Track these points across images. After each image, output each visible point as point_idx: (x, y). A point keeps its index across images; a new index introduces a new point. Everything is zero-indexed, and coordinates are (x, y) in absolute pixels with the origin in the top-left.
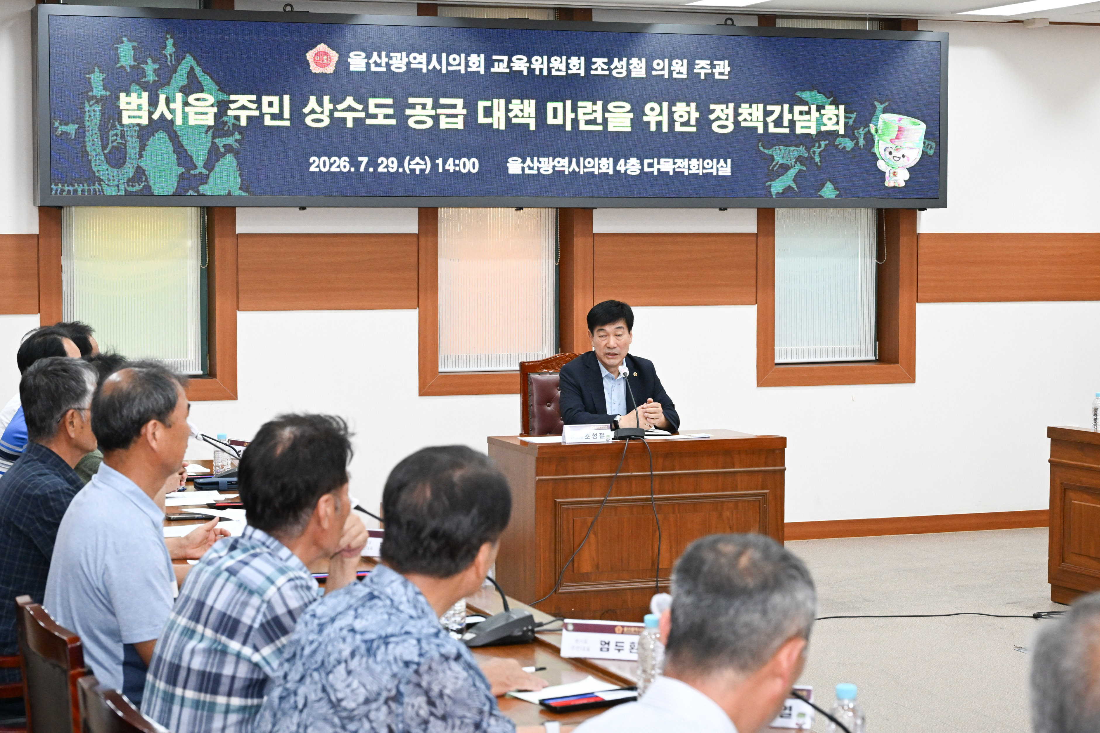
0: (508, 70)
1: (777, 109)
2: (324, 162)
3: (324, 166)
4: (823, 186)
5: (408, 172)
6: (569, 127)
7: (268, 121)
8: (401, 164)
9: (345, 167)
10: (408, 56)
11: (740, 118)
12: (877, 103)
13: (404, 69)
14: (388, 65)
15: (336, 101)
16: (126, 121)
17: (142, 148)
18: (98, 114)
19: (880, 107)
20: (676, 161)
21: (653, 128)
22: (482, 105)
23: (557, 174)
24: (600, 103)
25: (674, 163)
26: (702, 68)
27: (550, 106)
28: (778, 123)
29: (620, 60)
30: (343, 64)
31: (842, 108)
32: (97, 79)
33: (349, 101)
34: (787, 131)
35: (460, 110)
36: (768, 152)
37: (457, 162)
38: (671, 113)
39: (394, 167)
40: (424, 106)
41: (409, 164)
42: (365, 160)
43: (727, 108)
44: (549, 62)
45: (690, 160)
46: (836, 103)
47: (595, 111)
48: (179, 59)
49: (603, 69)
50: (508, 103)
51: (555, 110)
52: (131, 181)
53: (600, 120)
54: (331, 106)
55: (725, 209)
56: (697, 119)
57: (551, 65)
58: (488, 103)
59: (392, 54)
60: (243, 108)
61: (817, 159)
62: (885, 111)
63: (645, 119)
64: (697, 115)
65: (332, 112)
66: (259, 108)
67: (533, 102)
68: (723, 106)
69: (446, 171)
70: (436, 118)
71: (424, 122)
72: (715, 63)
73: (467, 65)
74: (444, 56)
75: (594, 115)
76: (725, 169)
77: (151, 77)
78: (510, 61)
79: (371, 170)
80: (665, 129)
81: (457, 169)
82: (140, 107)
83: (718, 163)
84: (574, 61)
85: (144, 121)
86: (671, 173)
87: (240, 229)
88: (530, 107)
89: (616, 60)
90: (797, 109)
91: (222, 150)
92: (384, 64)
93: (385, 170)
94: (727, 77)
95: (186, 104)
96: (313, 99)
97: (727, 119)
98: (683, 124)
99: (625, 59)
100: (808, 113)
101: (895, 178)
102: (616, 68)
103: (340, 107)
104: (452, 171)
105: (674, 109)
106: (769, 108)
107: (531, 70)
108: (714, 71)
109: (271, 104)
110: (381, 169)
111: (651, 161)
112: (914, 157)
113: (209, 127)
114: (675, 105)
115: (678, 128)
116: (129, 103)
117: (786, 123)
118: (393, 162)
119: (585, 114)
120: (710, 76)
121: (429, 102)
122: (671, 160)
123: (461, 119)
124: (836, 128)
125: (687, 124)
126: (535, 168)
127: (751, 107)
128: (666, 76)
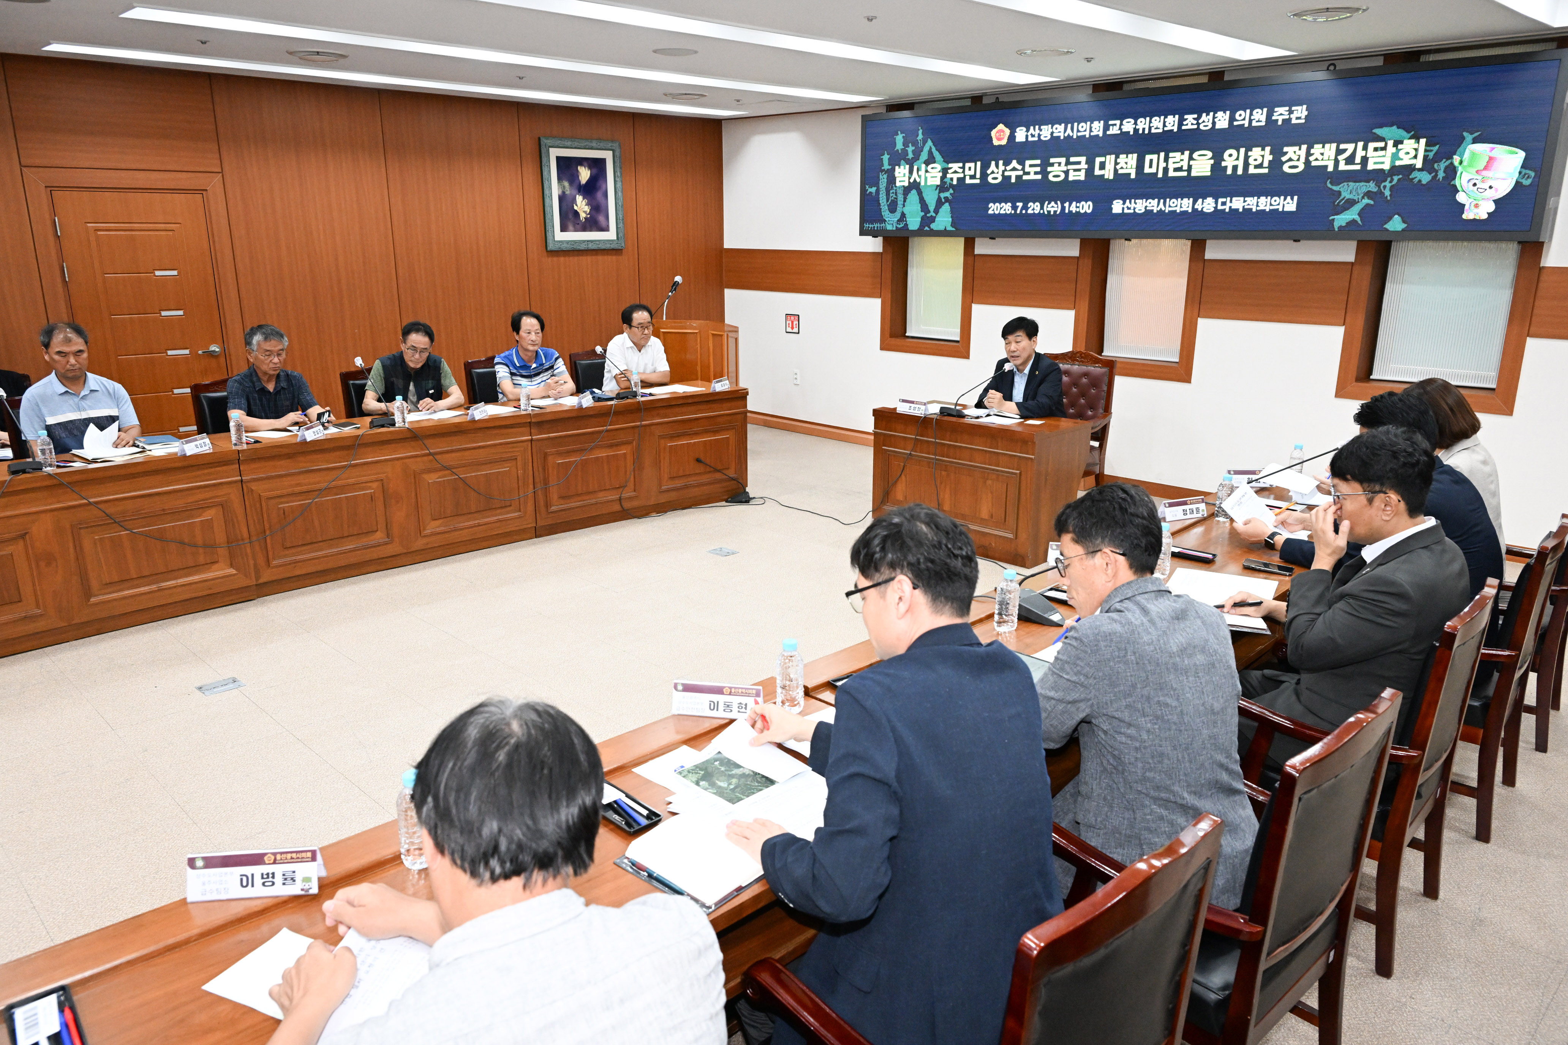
0: (1119, 132)
1: (1350, 147)
2: (997, 207)
3: (997, 210)
4: (1390, 218)
5: (1046, 213)
6: (1160, 175)
7: (968, 181)
8: (1042, 208)
9: (1009, 210)
10: (1052, 128)
11: (1311, 158)
12: (1465, 134)
13: (1049, 137)
14: (1039, 135)
15: (1006, 164)
16: (898, 184)
17: (905, 201)
18: (886, 180)
19: (1468, 137)
20: (1246, 199)
21: (1229, 171)
22: (1098, 160)
23: (1148, 212)
24: (1187, 153)
25: (1245, 201)
26: (1280, 115)
27: (1148, 157)
28: (1350, 160)
29: (1208, 114)
30: (1012, 137)
31: (1423, 141)
32: (886, 158)
33: (1014, 163)
34: (1358, 167)
35: (1084, 166)
36: (1335, 188)
37: (1078, 205)
38: (1247, 157)
39: (1037, 210)
40: (1060, 164)
41: (1047, 207)
42: (1020, 205)
43: (1300, 149)
44: (1150, 122)
45: (1259, 198)
46: (1417, 138)
47: (1182, 160)
48: (925, 142)
49: (1192, 124)
51: (1151, 161)
52: (899, 221)
53: (1185, 168)
54: (1003, 168)
55: (1299, 241)
56: (1270, 161)
57: (1151, 125)
58: (1102, 159)
59: (1042, 127)
61: (1387, 193)
62: (1475, 141)
63: (1223, 164)
65: (1003, 172)
66: (964, 172)
67: (1135, 155)
68: (1296, 148)
69: (1070, 212)
70: (1067, 173)
71: (1059, 176)
72: (1293, 108)
73: (1091, 131)
74: (1076, 124)
75: (1182, 163)
76: (1290, 205)
77: (910, 156)
78: (1121, 124)
79: (1024, 212)
80: (1240, 172)
81: (1078, 210)
82: (904, 174)
83: (1285, 199)
84: (1170, 119)
85: (906, 183)
86: (1241, 210)
87: (976, 252)
88: (1133, 159)
89: (1204, 115)
90: (1372, 146)
91: (943, 200)
92: (1036, 135)
93: (1032, 212)
94: (1304, 121)
95: (927, 171)
96: (993, 163)
97: (1298, 160)
98: (1256, 167)
99: (1211, 114)
100: (1384, 149)
101: (1476, 210)
102: (1204, 122)
103: (1008, 168)
104: (1074, 212)
105: (1250, 154)
106: (1342, 146)
107: (1136, 131)
108: (1292, 116)
109: (970, 169)
110: (1030, 211)
111: (1224, 200)
112: (1504, 188)
113: (938, 186)
114: (1251, 151)
115: (1252, 170)
116: (899, 173)
117: (1358, 160)
118: (1037, 206)
119: (1174, 163)
120: (1287, 122)
122: (1242, 199)
123: (1083, 171)
124: (1413, 162)
125: (1260, 166)
126: (1132, 208)
127: (1323, 147)
128: (1246, 125)
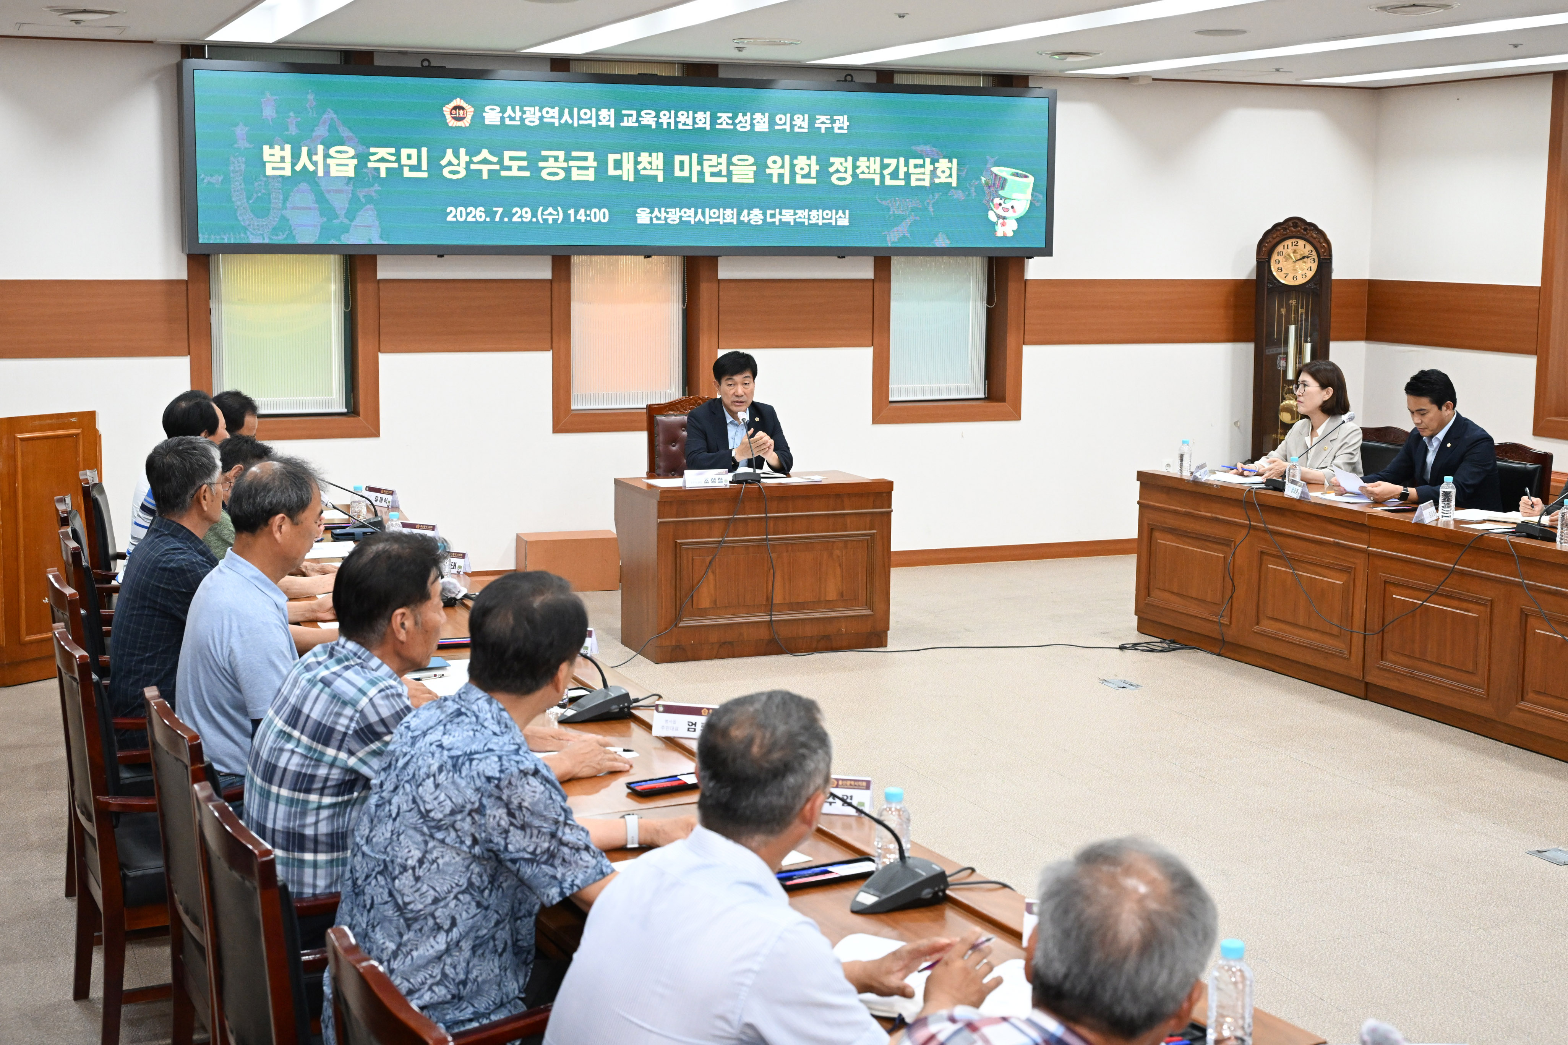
0: (637, 125)
1: (893, 162)
2: (461, 212)
3: (461, 216)
4: (936, 235)
5: (541, 222)
6: (694, 179)
7: (407, 173)
8: (534, 215)
9: (481, 217)
10: (540, 111)
11: (858, 171)
12: (989, 157)
13: (537, 122)
14: (522, 119)
15: (472, 153)
16: (269, 172)
17: (286, 199)
18: (243, 166)
19: (992, 160)
20: (797, 211)
21: (775, 180)
22: (612, 157)
23: (684, 224)
24: (725, 156)
25: (795, 214)
26: (823, 122)
27: (678, 158)
28: (894, 175)
29: (744, 115)
30: (479, 117)
31: (955, 161)
32: (241, 132)
33: (485, 154)
34: (902, 183)
35: (591, 163)
36: (884, 203)
37: (588, 212)
38: (793, 166)
39: (528, 217)
40: (556, 159)
41: (542, 214)
42: (500, 210)
43: (846, 161)
44: (676, 116)
45: (810, 210)
46: (949, 157)
47: (720, 164)
48: (320, 112)
49: (727, 124)
50: (637, 155)
51: (682, 163)
52: (275, 230)
53: (724, 173)
54: (467, 158)
55: (843, 257)
56: (817, 171)
57: (678, 120)
58: (618, 156)
59: (525, 109)
60: (383, 160)
61: (931, 210)
62: (996, 164)
63: (768, 171)
64: (817, 168)
65: (468, 164)
66: (398, 160)
68: (843, 160)
69: (578, 222)
70: (568, 170)
71: (556, 174)
72: (835, 117)
73: (598, 120)
74: (575, 110)
75: (720, 167)
76: (843, 219)
77: (293, 130)
78: (639, 115)
79: (506, 219)
80: (787, 181)
81: (588, 218)
82: (283, 159)
83: (837, 214)
84: (700, 115)
85: (288, 172)
86: (792, 223)
87: (381, 275)
88: (658, 159)
89: (740, 114)
90: (912, 162)
91: (363, 200)
92: (518, 118)
93: (520, 220)
94: (846, 132)
95: (327, 156)
96: (449, 151)
97: (846, 172)
98: (803, 177)
99: (749, 114)
100: (923, 166)
101: (1004, 228)
102: (740, 122)
103: (475, 159)
104: (583, 221)
105: (795, 162)
106: (886, 161)
107: (659, 125)
108: (834, 125)
109: (409, 157)
110: (515, 219)
111: (773, 212)
112: (1022, 208)
113: (350, 178)
114: (796, 158)
115: (799, 180)
116: (273, 155)
117: (902, 175)
118: (526, 212)
119: (710, 166)
120: (830, 130)
121: (561, 155)
122: (792, 211)
123: (592, 171)
124: (949, 180)
125: (807, 176)
126: (663, 218)
127: (868, 160)
128: (788, 130)
